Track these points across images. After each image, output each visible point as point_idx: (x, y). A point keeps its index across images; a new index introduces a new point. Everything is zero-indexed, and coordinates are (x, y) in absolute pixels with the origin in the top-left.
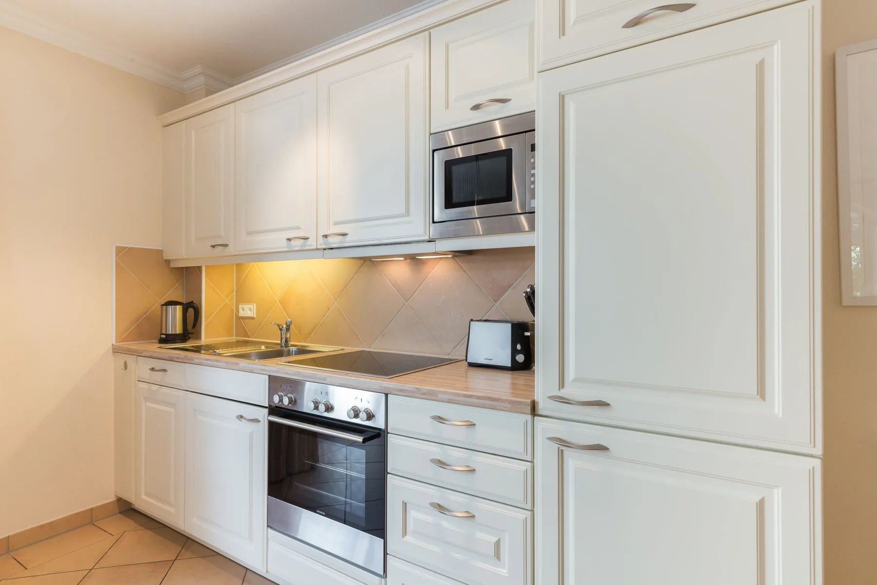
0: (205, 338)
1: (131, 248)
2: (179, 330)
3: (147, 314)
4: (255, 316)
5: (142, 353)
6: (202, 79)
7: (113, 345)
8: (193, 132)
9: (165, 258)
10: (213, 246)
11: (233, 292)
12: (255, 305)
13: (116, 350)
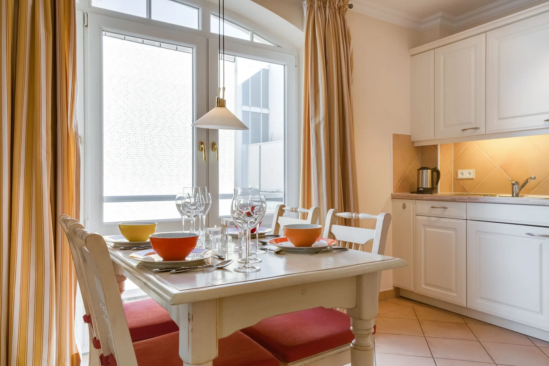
0: (440, 192)
1: (399, 134)
2: (429, 186)
3: (405, 175)
4: (474, 178)
5: (423, 198)
6: (439, 21)
7: (392, 194)
8: (442, 57)
9: (412, 141)
10: (464, 130)
11: (452, 162)
12: (474, 170)
13: (393, 197)
